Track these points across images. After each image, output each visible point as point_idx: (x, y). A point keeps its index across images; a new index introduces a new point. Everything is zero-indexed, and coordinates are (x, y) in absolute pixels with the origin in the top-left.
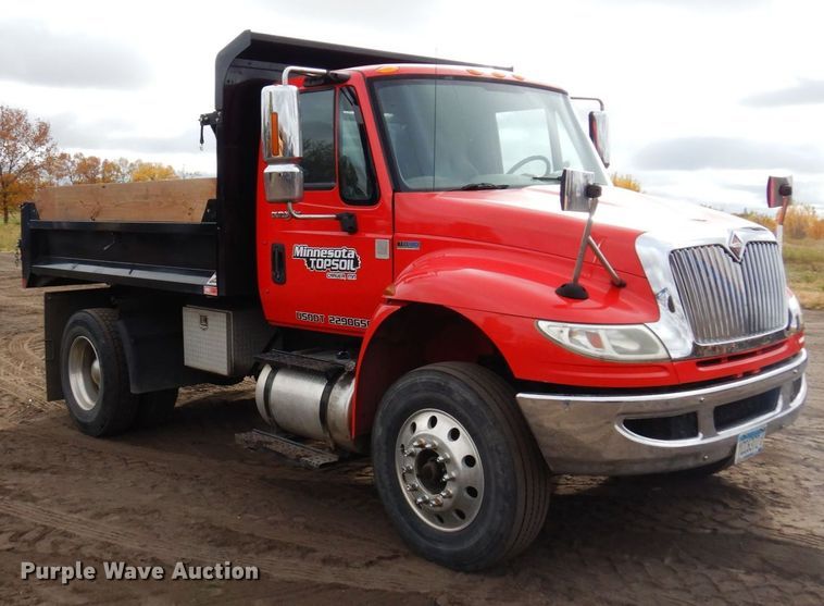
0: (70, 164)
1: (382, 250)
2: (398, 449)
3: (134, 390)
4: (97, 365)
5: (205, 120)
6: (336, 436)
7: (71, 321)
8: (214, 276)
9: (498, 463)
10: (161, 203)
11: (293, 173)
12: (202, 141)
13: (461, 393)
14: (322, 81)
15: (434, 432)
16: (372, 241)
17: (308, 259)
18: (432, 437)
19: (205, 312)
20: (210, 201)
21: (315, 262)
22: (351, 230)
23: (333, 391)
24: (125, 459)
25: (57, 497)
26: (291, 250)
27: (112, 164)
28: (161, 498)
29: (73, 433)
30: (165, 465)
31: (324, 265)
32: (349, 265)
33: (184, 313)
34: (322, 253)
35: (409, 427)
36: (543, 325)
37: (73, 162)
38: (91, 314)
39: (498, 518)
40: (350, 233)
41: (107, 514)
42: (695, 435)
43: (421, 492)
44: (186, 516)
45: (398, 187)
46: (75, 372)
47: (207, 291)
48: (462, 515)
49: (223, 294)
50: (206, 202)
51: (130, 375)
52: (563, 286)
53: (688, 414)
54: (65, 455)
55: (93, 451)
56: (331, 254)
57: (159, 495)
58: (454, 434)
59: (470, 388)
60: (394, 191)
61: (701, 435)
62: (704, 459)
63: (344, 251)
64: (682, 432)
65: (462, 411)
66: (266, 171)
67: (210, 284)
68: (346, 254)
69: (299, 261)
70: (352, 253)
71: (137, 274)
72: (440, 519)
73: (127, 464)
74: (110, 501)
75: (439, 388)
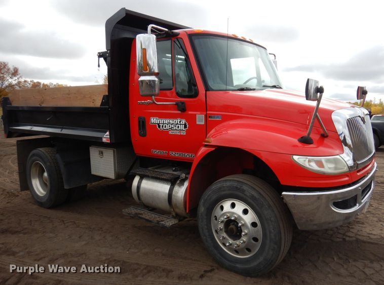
0: (28, 85)
1: (200, 120)
2: (213, 219)
3: (66, 187)
4: (46, 174)
5: (101, 55)
6: (177, 210)
7: (31, 154)
8: (108, 133)
9: (271, 226)
10: (77, 97)
11: (154, 81)
12: (99, 66)
13: (249, 192)
14: (165, 36)
15: (234, 210)
16: (195, 116)
17: (158, 124)
18: (234, 213)
19: (102, 150)
20: (104, 96)
21: (163, 126)
22: (182, 110)
23: (175, 189)
24: (63, 221)
25: (27, 250)
26: (149, 120)
27: (46, 85)
28: (85, 244)
29: (35, 207)
30: (84, 223)
31: (168, 127)
32: (182, 127)
33: (91, 150)
34: (166, 121)
35: (219, 208)
36: (296, 158)
37: (30, 84)
38: (42, 151)
39: (271, 252)
40: (182, 111)
41: (57, 259)
42: (355, 205)
43: (227, 239)
44: (100, 255)
45: (207, 88)
46: (34, 178)
47: (104, 140)
48: (249, 250)
49: (113, 142)
50: (102, 96)
51: (64, 179)
52: (302, 138)
53: (354, 196)
54: (31, 221)
55: (46, 217)
56: (171, 122)
57: (84, 243)
58: (245, 212)
59: (255, 189)
60: (206, 91)
61: (358, 205)
63: (179, 120)
64: (352, 204)
65: (250, 200)
66: (140, 79)
67: (106, 137)
68: (180, 122)
69: (154, 126)
70: (183, 122)
71: (65, 131)
72: (237, 252)
73: (64, 224)
74: (58, 249)
75: (237, 189)
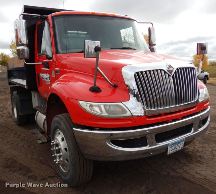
1: (53, 74)
11: (24, 49)
17: (42, 77)
18: (58, 140)
21: (44, 78)
22: (47, 68)
33: (32, 93)
36: (81, 102)
42: (146, 145)
47: (26, 87)
52: (91, 87)
53: (142, 138)
56: (45, 76)
60: (56, 54)
61: (148, 146)
62: (151, 154)
64: (140, 144)
70: (49, 75)
75: (59, 123)
